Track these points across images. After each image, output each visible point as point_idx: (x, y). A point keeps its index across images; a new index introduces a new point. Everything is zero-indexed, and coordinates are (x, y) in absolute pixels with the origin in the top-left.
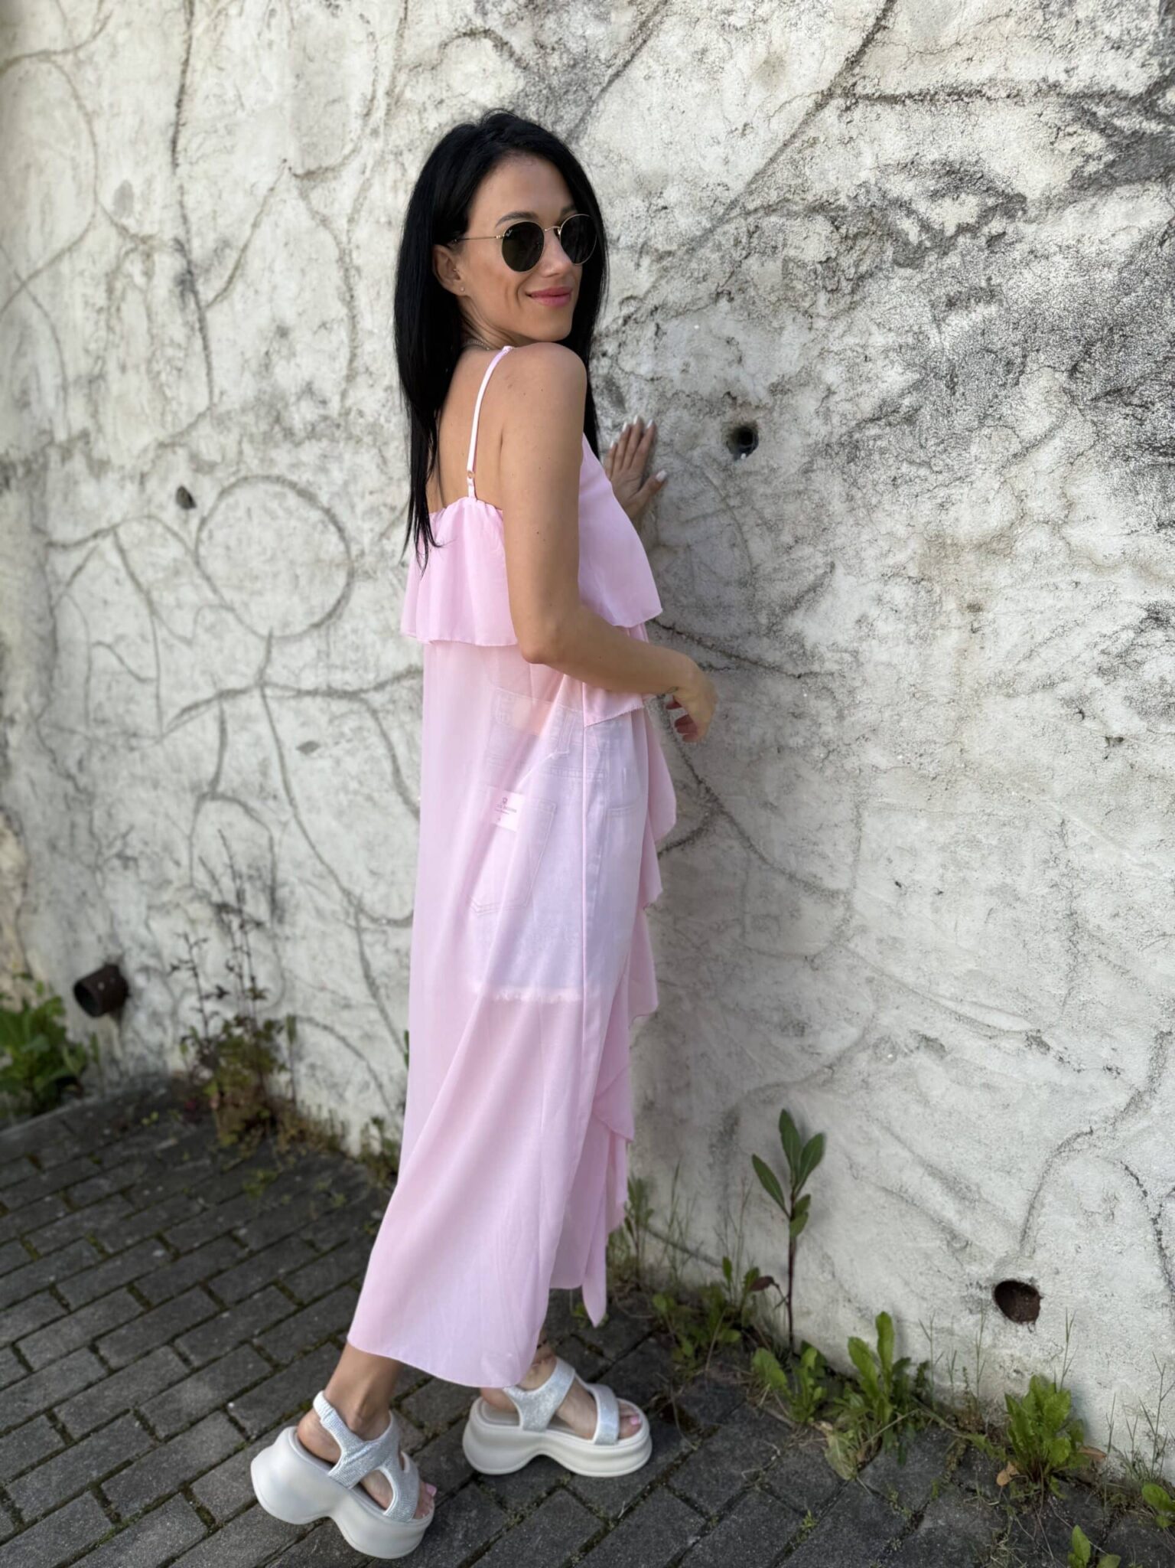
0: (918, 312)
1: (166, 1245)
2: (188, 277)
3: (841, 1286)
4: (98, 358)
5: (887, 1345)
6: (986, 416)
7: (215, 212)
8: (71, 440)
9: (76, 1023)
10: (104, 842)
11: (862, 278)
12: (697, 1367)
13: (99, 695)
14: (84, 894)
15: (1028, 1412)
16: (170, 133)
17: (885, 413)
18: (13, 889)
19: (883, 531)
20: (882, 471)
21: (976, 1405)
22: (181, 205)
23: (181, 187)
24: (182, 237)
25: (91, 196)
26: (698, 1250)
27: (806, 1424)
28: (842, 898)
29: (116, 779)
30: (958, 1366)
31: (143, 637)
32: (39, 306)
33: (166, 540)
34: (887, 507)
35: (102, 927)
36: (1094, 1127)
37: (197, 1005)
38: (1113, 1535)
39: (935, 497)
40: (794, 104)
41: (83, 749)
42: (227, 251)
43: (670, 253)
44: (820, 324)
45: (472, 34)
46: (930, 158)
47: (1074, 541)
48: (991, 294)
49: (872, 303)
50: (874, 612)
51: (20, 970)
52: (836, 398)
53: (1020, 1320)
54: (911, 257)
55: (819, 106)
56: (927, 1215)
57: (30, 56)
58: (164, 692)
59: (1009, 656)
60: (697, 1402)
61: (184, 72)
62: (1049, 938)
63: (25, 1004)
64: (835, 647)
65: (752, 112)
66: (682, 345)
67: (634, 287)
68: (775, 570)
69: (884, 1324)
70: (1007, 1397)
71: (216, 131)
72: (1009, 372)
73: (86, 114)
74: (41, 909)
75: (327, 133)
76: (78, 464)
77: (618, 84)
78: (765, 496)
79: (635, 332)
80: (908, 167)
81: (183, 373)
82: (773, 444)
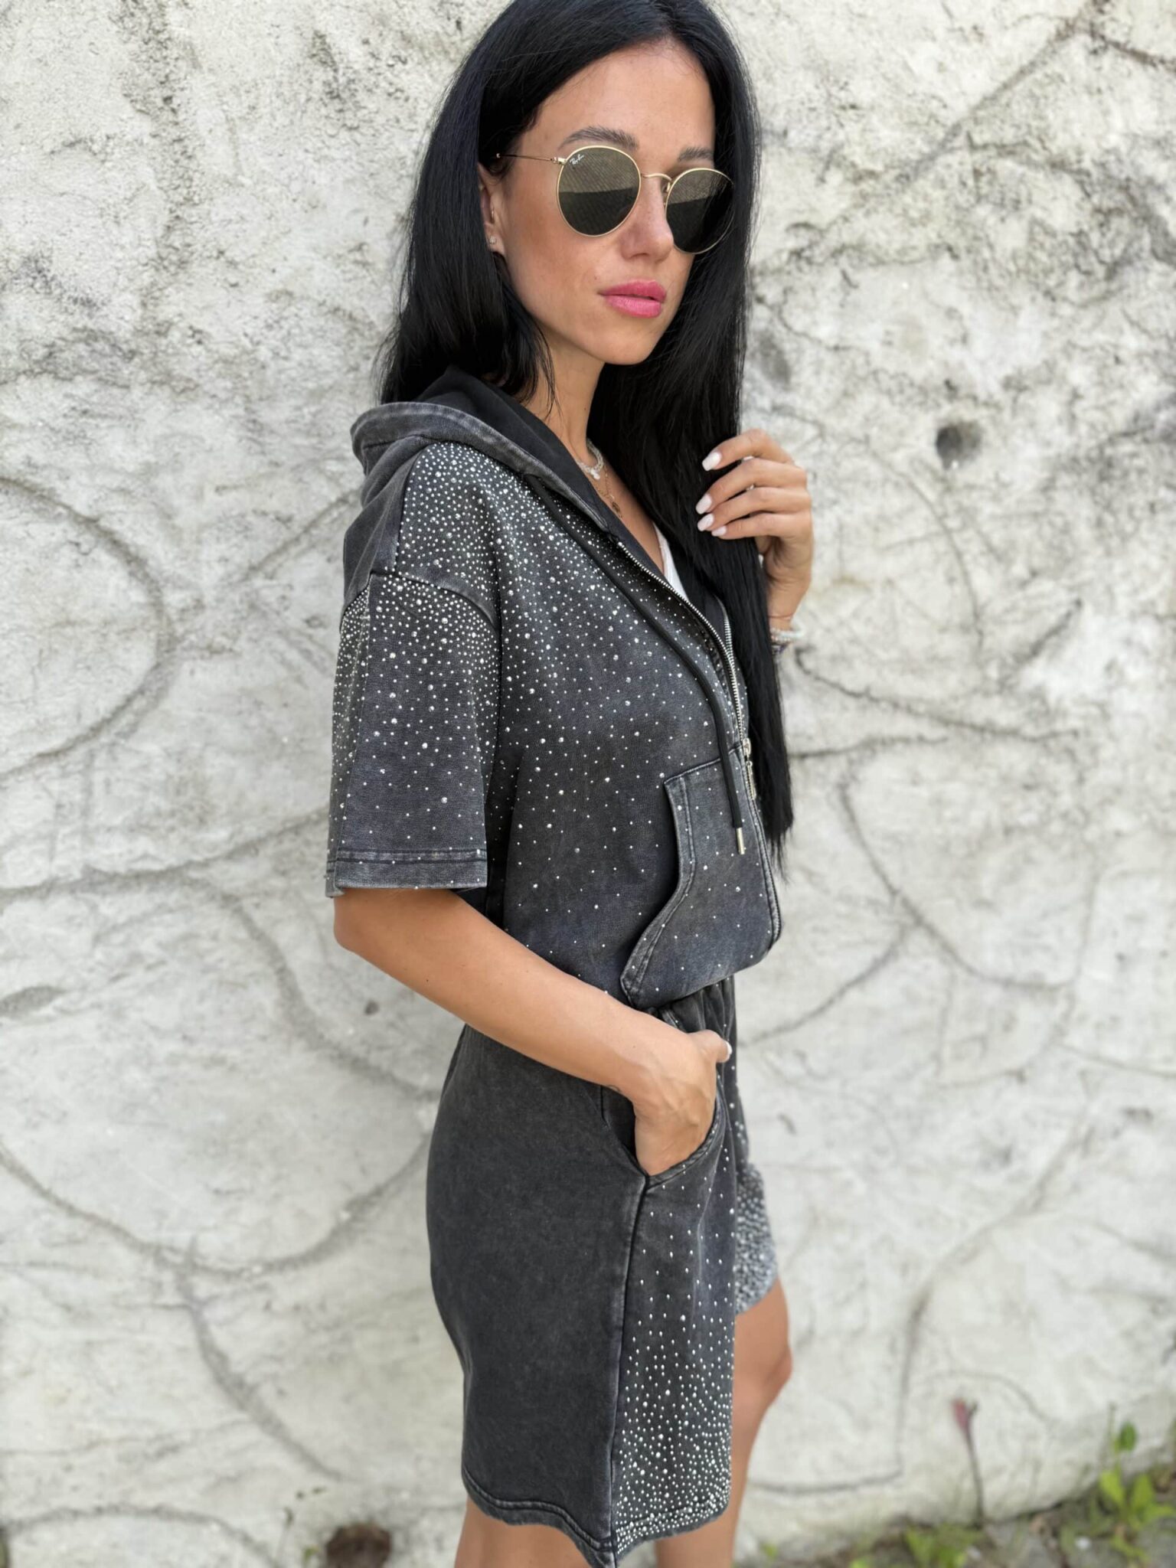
11: (1117, 263)
17: (1137, 428)
19: (1138, 564)
20: (1139, 494)
28: (1065, 990)
34: (1143, 536)
43: (872, 174)
44: (1066, 310)
50: (1122, 657)
52: (1084, 403)
55: (1062, 36)
64: (1083, 701)
65: (983, 13)
66: (882, 307)
67: (813, 210)
68: (1007, 611)
78: (993, 517)
79: (808, 276)
80: (1161, 145)
82: (1004, 450)
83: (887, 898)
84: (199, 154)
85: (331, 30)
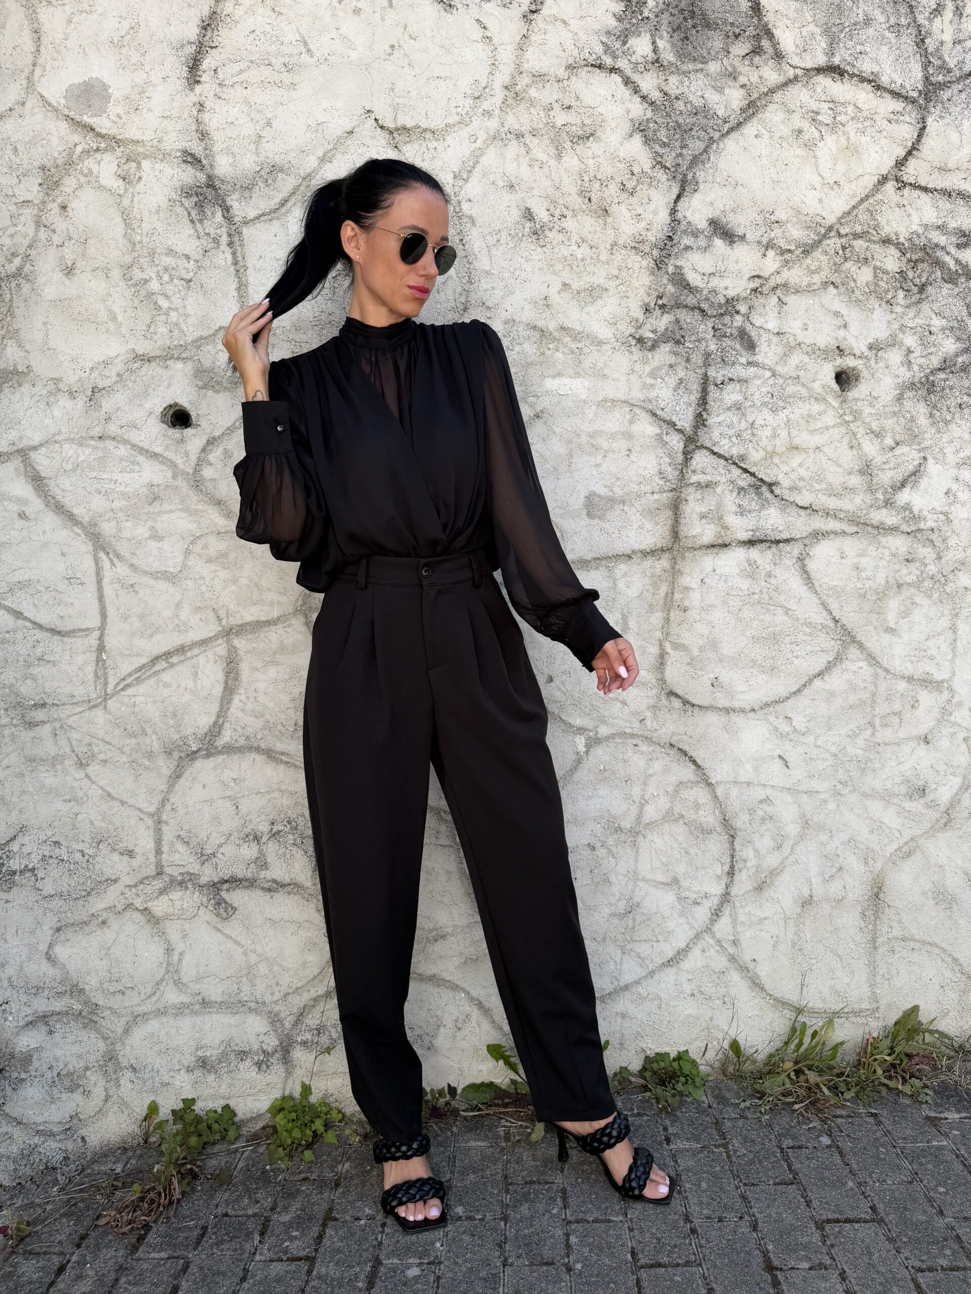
0: (959, 308)
2: (209, 190)
7: (258, 137)
11: (924, 285)
17: (946, 365)
19: (956, 436)
20: (952, 400)
22: (199, 122)
23: (201, 105)
24: (198, 150)
28: (945, 685)
31: (73, 579)
33: (133, 463)
34: (957, 421)
40: (867, 177)
42: (281, 176)
43: (789, 251)
44: (899, 309)
45: (600, 67)
46: (952, 225)
49: (932, 300)
50: (954, 487)
52: (915, 355)
54: (951, 279)
55: (882, 183)
64: (933, 511)
65: (840, 175)
66: (801, 313)
67: (761, 269)
68: (884, 463)
71: (268, 65)
75: (429, 100)
77: (733, 135)
78: (871, 415)
79: (761, 300)
80: (941, 228)
81: (192, 284)
82: (873, 381)
83: (832, 625)
84: (474, 262)
85: (533, 206)
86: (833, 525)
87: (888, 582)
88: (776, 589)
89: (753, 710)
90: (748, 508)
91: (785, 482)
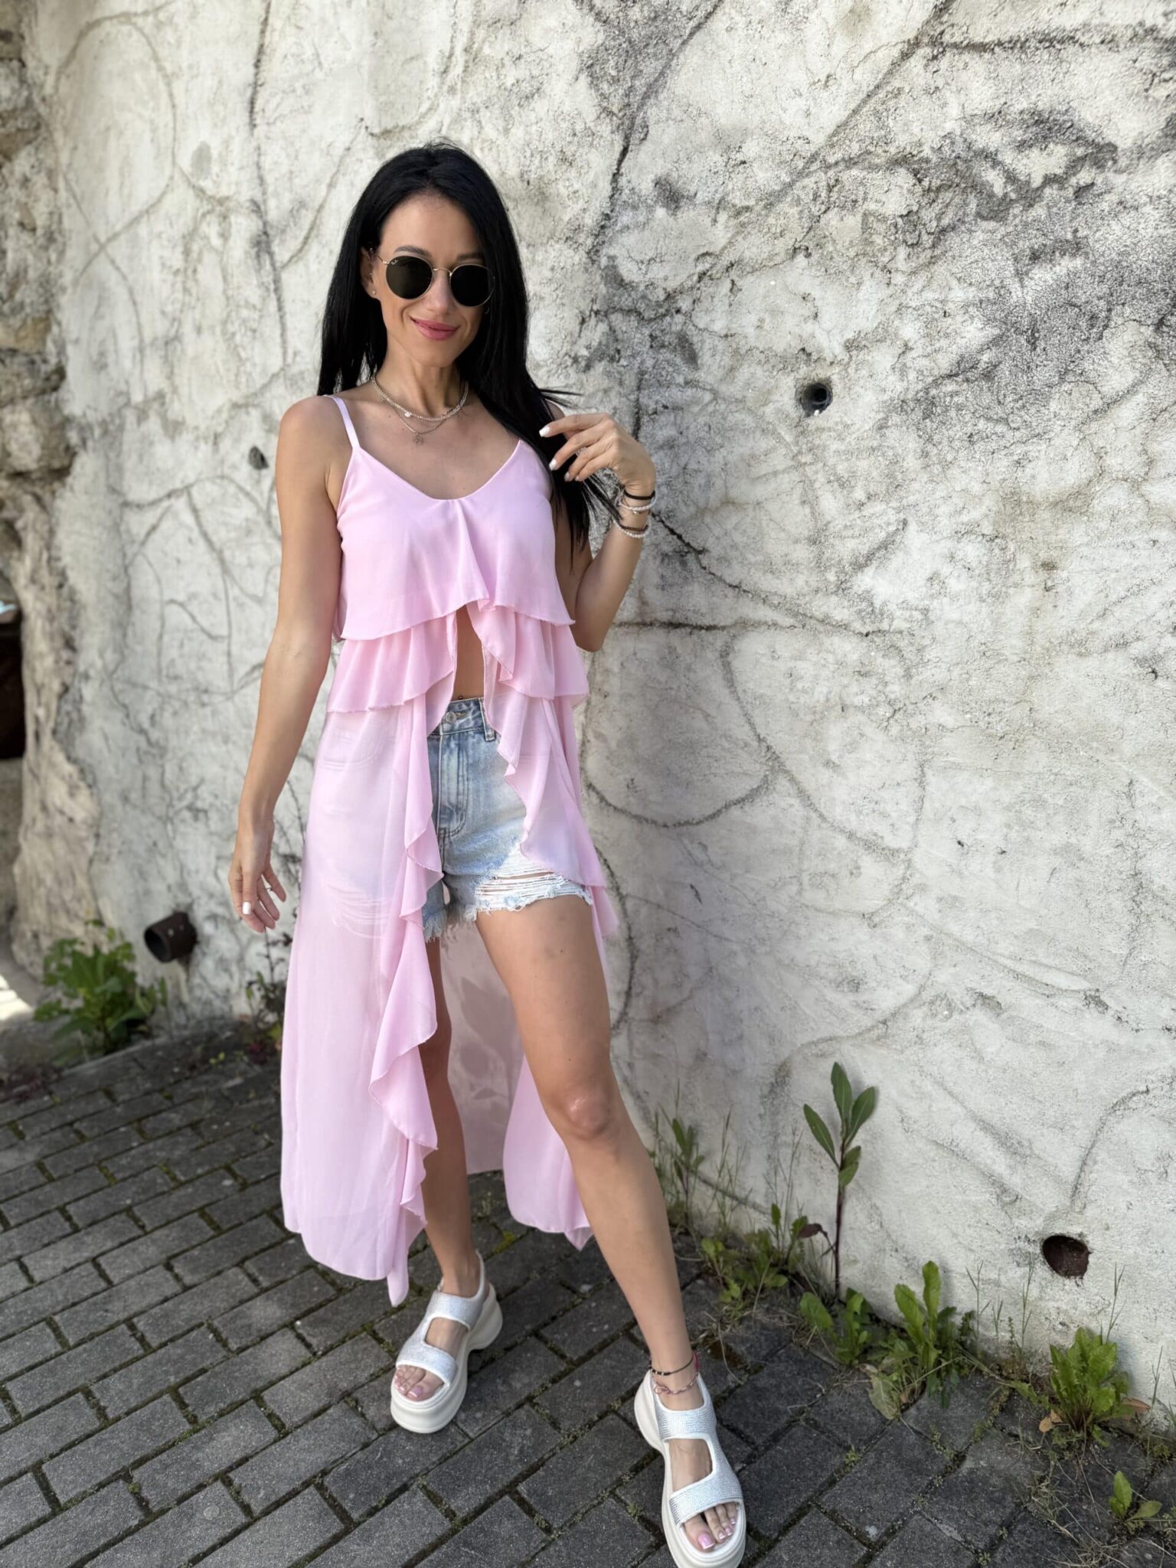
0: (1000, 265)
1: (235, 1176)
2: (264, 238)
3: (889, 1236)
4: (174, 320)
5: (933, 1294)
6: (1067, 371)
7: (291, 172)
8: (147, 401)
9: (146, 968)
10: (175, 795)
11: (943, 231)
12: (744, 1309)
13: (174, 653)
14: (155, 844)
15: (1074, 1363)
16: (249, 93)
17: (963, 369)
18: (87, 839)
19: (958, 489)
20: (958, 428)
21: (1020, 1355)
22: (259, 167)
23: (259, 148)
24: (259, 198)
25: (170, 158)
26: (746, 1198)
27: (850, 1366)
28: (902, 856)
29: (187, 733)
30: (1004, 1316)
31: (215, 596)
32: (118, 269)
33: (238, 499)
34: (962, 464)
35: (172, 876)
36: (1151, 1086)
37: (264, 951)
38: (1155, 1483)
39: (1012, 454)
40: (880, 54)
41: (155, 705)
42: (303, 212)
43: (747, 209)
44: (899, 279)
46: (1019, 107)
47: (1153, 499)
48: (1076, 247)
49: (954, 257)
50: (946, 570)
51: (92, 917)
52: (913, 354)
53: (1067, 1274)
54: (996, 210)
55: (905, 56)
56: (978, 1169)
57: (110, 18)
58: (235, 650)
59: (1082, 615)
60: (743, 1341)
61: (263, 32)
62: (1112, 898)
63: (97, 949)
64: (905, 605)
65: (835, 63)
66: (757, 302)
67: (711, 243)
68: (846, 526)
69: (931, 1273)
70: (1052, 1348)
71: (294, 91)
72: (1093, 326)
73: (165, 76)
74: (113, 858)
75: (404, 90)
76: (153, 424)
77: (698, 36)
78: (837, 452)
79: (710, 288)
80: (995, 117)
81: (257, 335)
82: (847, 399)
83: (755, 744)
86: (764, 613)
87: (828, 700)
88: (696, 688)
89: (665, 826)
90: (670, 581)
91: (716, 550)
